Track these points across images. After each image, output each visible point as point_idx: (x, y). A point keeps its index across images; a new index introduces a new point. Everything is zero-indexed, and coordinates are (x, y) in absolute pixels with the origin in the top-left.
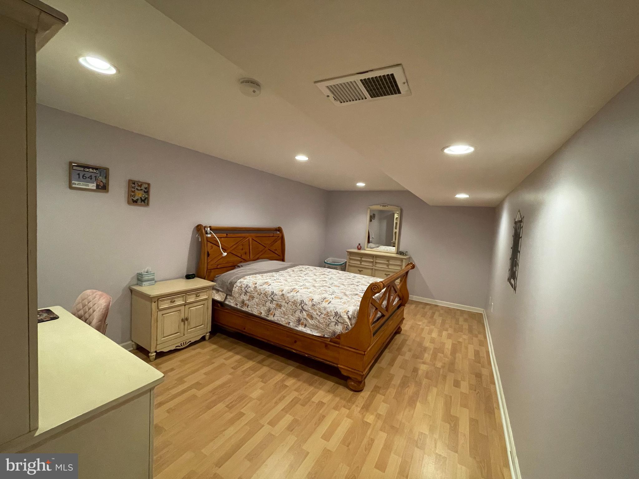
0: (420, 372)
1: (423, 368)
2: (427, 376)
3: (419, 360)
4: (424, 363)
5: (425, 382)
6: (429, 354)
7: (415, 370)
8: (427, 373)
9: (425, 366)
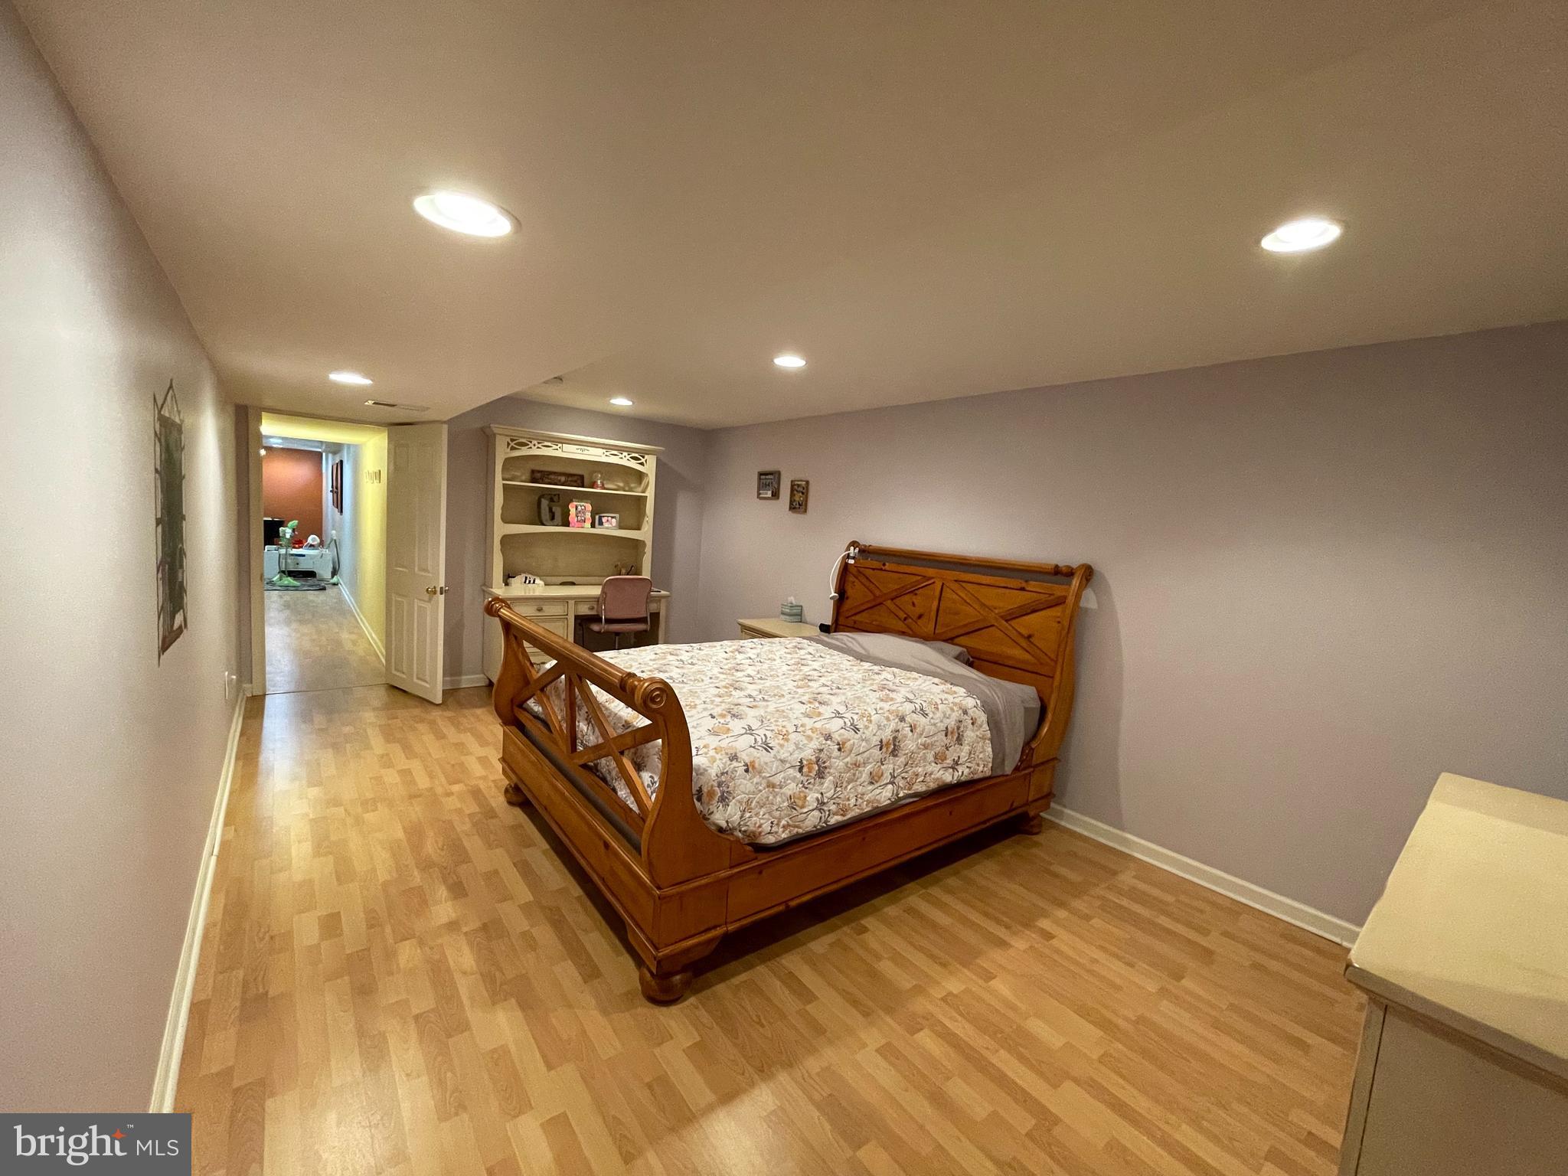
0: (442, 892)
1: (444, 909)
2: (419, 900)
3: (474, 924)
4: (453, 926)
5: (417, 878)
6: (465, 973)
7: (458, 890)
8: (424, 902)
9: (444, 920)
